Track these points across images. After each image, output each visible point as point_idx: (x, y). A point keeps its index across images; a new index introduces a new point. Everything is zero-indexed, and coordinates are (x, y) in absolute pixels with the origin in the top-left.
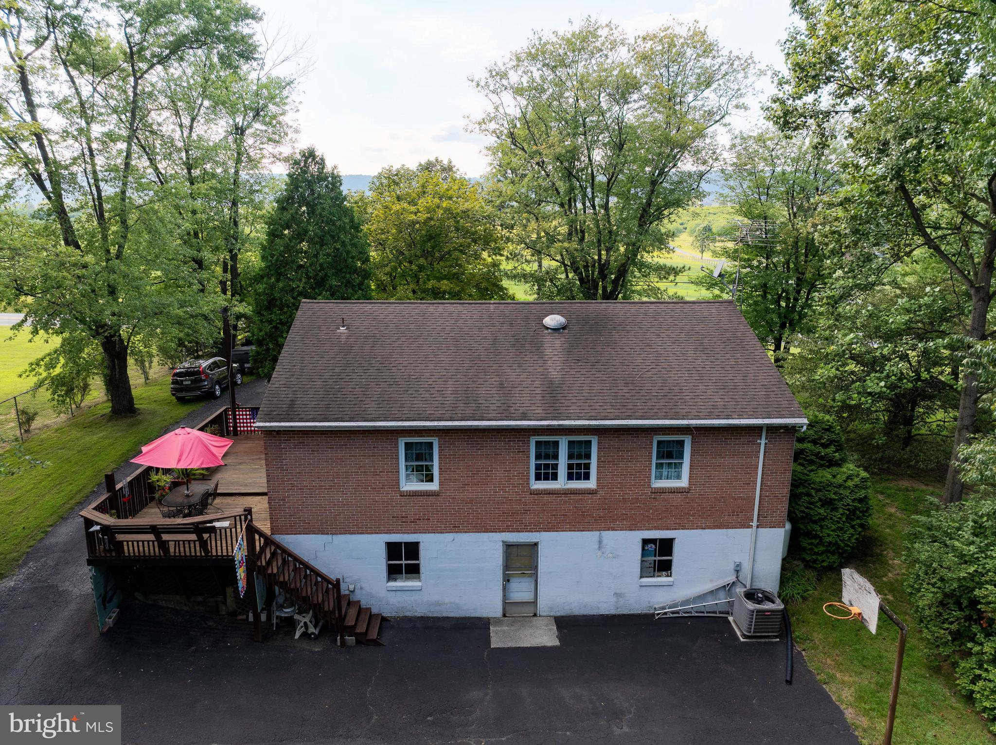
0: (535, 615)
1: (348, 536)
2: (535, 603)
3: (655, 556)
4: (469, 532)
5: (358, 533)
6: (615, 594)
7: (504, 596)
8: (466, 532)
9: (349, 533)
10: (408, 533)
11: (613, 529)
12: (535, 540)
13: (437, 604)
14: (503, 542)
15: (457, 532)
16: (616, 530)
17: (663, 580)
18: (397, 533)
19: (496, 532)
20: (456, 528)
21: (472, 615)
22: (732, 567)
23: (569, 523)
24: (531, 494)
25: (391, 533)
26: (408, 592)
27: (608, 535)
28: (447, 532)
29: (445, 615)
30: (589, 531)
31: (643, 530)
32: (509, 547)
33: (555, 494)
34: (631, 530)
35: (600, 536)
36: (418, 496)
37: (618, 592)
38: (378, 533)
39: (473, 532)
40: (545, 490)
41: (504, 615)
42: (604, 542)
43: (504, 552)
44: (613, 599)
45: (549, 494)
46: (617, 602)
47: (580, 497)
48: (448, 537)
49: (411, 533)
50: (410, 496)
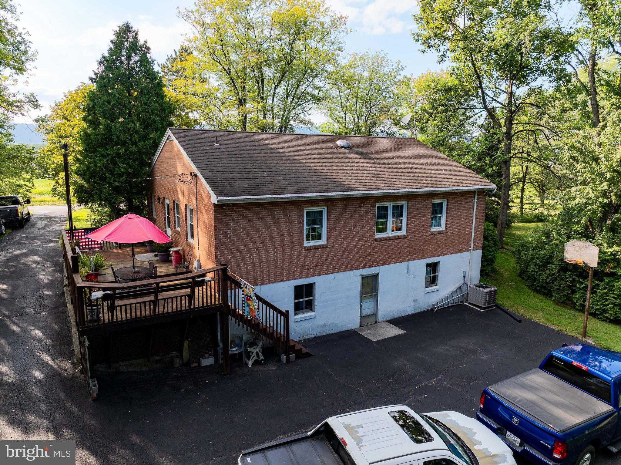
0: (376, 322)
1: (271, 285)
2: (375, 314)
3: (431, 274)
4: (343, 271)
5: (278, 282)
6: (414, 300)
7: (361, 312)
8: (341, 272)
9: (272, 283)
10: (308, 277)
11: (414, 259)
12: (377, 272)
13: (325, 326)
14: (361, 275)
15: (336, 272)
16: (415, 260)
17: (434, 288)
18: (302, 278)
19: (358, 269)
20: (336, 270)
21: (344, 330)
22: (462, 275)
23: (394, 258)
24: (376, 241)
25: (298, 279)
26: (307, 321)
27: (412, 263)
28: (331, 273)
29: (328, 333)
30: (403, 262)
31: (427, 258)
32: (364, 278)
33: (387, 240)
34: (422, 259)
35: (408, 265)
36: (316, 249)
37: (415, 299)
38: (290, 280)
39: (345, 271)
40: (383, 238)
41: (361, 326)
42: (410, 268)
43: (361, 282)
44: (413, 304)
45: (385, 240)
46: (415, 305)
47: (399, 241)
48: (331, 276)
49: (311, 277)
50: (311, 249)
